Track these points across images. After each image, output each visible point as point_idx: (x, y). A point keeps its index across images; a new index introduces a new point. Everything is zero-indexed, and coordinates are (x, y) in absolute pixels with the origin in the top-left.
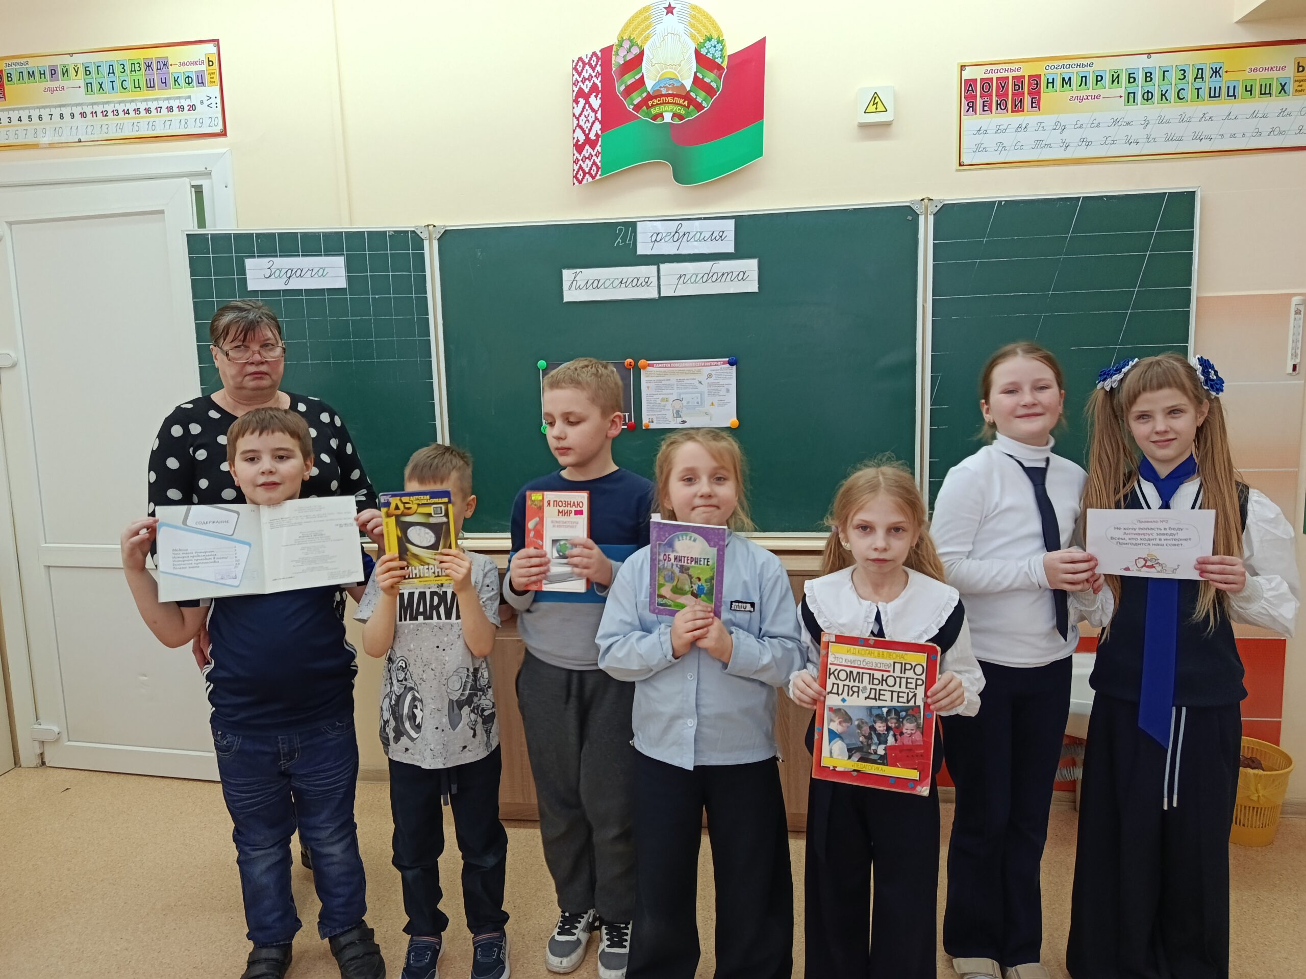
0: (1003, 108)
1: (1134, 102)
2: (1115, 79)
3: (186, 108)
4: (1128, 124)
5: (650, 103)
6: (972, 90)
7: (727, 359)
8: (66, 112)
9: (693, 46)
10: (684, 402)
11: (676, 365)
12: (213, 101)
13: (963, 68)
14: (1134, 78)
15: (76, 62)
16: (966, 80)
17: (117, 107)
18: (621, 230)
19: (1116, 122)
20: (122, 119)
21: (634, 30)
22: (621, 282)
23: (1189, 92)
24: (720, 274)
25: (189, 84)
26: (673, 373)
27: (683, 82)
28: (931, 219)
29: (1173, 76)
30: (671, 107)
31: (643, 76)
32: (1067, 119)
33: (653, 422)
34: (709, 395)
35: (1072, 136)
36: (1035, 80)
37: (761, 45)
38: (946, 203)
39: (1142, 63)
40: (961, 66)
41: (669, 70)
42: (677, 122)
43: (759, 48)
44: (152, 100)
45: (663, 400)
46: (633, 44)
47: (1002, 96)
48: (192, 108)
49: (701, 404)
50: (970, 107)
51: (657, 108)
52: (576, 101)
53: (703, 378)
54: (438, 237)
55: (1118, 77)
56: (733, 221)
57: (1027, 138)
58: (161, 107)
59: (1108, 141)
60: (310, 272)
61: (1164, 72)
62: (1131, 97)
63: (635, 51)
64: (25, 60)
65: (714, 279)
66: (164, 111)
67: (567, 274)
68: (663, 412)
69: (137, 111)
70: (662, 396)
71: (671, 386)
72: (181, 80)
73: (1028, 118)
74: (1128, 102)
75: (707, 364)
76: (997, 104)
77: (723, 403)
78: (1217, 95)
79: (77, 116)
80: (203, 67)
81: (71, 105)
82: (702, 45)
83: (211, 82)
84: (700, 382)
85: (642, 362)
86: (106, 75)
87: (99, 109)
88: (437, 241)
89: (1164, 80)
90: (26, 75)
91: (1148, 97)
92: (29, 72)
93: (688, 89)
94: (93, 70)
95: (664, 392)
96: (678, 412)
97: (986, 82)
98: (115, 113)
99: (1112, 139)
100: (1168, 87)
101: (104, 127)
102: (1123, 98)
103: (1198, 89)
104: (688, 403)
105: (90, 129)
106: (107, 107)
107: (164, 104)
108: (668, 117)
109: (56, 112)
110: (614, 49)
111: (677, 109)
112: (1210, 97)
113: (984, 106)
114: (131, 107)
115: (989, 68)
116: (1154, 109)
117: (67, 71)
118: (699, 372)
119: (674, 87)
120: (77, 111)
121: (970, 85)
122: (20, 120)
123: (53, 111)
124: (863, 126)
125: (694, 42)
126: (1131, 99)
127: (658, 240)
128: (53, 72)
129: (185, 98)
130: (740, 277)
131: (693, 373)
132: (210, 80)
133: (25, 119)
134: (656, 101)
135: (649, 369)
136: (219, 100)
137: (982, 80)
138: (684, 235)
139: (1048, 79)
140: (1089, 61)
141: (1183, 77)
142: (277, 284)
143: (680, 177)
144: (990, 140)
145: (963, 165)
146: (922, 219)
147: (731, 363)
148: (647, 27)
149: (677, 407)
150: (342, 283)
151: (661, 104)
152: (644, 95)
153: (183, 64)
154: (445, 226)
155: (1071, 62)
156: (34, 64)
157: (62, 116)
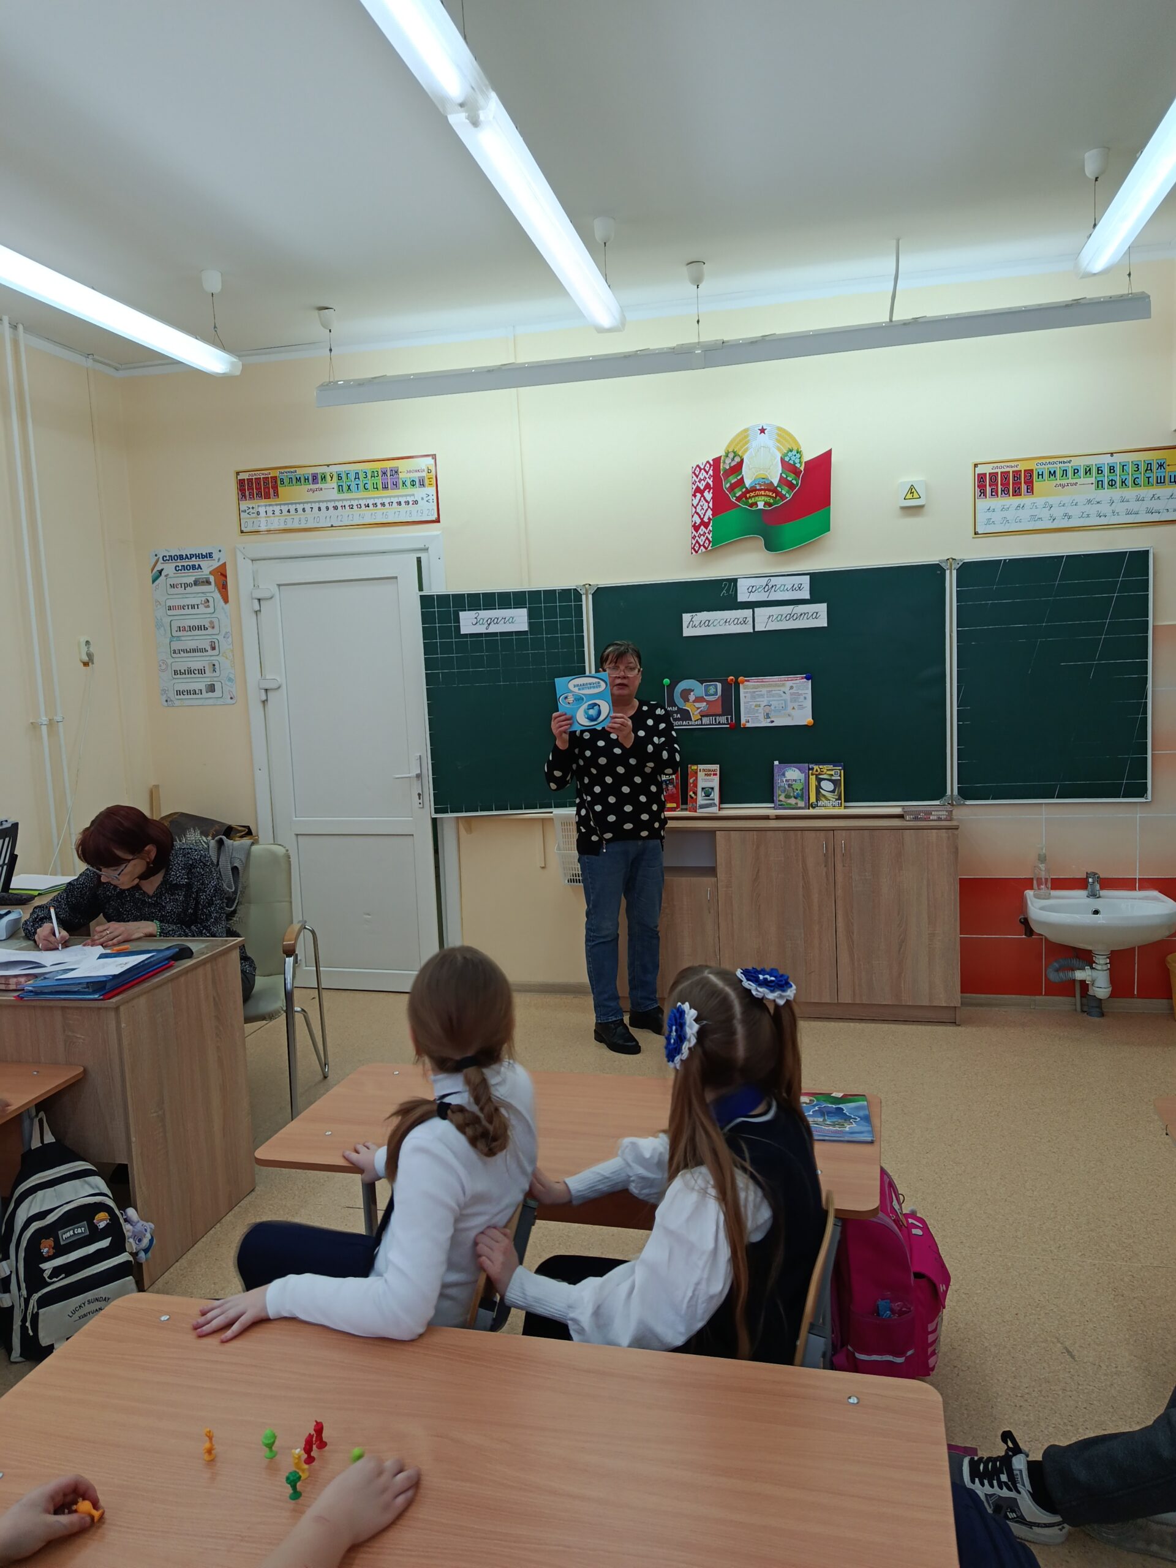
0: (1006, 493)
1: (1102, 487)
2: (1088, 471)
3: (411, 503)
4: (1098, 503)
5: (748, 495)
6: (983, 481)
7: (805, 675)
8: (323, 506)
9: (779, 456)
10: (772, 707)
11: (766, 680)
12: (430, 497)
13: (976, 465)
14: (1102, 471)
15: (331, 471)
16: (978, 474)
17: (361, 502)
18: (725, 585)
19: (1089, 502)
20: (364, 510)
21: (737, 445)
22: (726, 622)
23: (1142, 480)
24: (799, 615)
25: (413, 485)
26: (763, 686)
27: (772, 481)
28: (954, 572)
29: (1130, 469)
30: (763, 498)
31: (742, 478)
32: (1052, 500)
33: (748, 722)
34: (791, 702)
35: (1058, 512)
36: (1029, 472)
37: (828, 454)
38: (965, 561)
39: (1107, 460)
40: (975, 465)
41: (761, 472)
42: (767, 508)
43: (827, 457)
44: (386, 497)
45: (756, 706)
46: (736, 454)
47: (1006, 485)
48: (416, 502)
49: (784, 708)
50: (981, 493)
51: (753, 499)
52: (695, 496)
53: (787, 689)
54: (592, 592)
55: (1090, 470)
56: (808, 577)
57: (1024, 514)
58: (392, 502)
59: (1084, 515)
60: (503, 620)
61: (1123, 466)
62: (1099, 484)
63: (737, 460)
64: (294, 469)
65: (795, 618)
66: (395, 504)
67: (686, 617)
68: (757, 715)
69: (375, 505)
70: (755, 703)
71: (762, 696)
72: (408, 483)
73: (1025, 500)
74: (1098, 487)
75: (790, 679)
76: (1002, 490)
77: (801, 707)
78: (1162, 481)
79: (331, 509)
80: (424, 474)
81: (327, 501)
82: (786, 455)
83: (429, 484)
84: (784, 693)
85: (741, 678)
86: (353, 480)
87: (347, 504)
88: (591, 595)
89: (1123, 472)
90: (294, 481)
91: (1112, 483)
92: (297, 478)
93: (776, 485)
94: (344, 476)
95: (758, 700)
96: (767, 714)
97: (993, 476)
98: (359, 506)
99: (1087, 513)
100: (1127, 477)
101: (351, 516)
102: (1094, 485)
103: (1149, 478)
104: (775, 707)
105: (340, 518)
106: (353, 502)
107: (395, 500)
108: (761, 505)
109: (316, 506)
110: (722, 459)
111: (767, 499)
112: (1157, 483)
113: (992, 492)
114: (371, 502)
115: (995, 465)
116: (1117, 493)
117: (324, 477)
118: (783, 685)
119: (765, 484)
120: (330, 506)
121: (982, 478)
122: (289, 511)
123: (313, 505)
124: (904, 509)
125: (781, 453)
126: (1100, 486)
127: (753, 591)
128: (315, 478)
129: (410, 495)
130: (814, 617)
131: (779, 686)
132: (428, 482)
133: (293, 511)
134: (752, 494)
135: (746, 683)
136: (435, 497)
137: (990, 474)
138: (772, 587)
139: (1038, 472)
140: (1068, 459)
141: (1137, 469)
142: (481, 629)
143: (770, 546)
144: (997, 517)
145: (978, 534)
146: (948, 572)
147: (808, 678)
148: (747, 443)
149: (767, 711)
150: (525, 627)
151: (756, 496)
152: (744, 490)
153: (410, 472)
154: (597, 585)
155: (1055, 460)
156: (300, 472)
157: (320, 509)
